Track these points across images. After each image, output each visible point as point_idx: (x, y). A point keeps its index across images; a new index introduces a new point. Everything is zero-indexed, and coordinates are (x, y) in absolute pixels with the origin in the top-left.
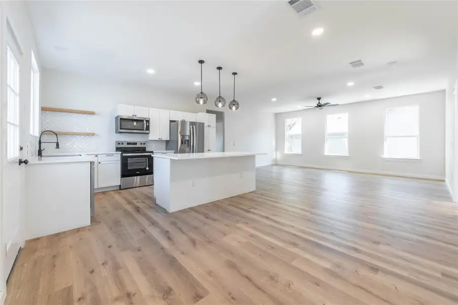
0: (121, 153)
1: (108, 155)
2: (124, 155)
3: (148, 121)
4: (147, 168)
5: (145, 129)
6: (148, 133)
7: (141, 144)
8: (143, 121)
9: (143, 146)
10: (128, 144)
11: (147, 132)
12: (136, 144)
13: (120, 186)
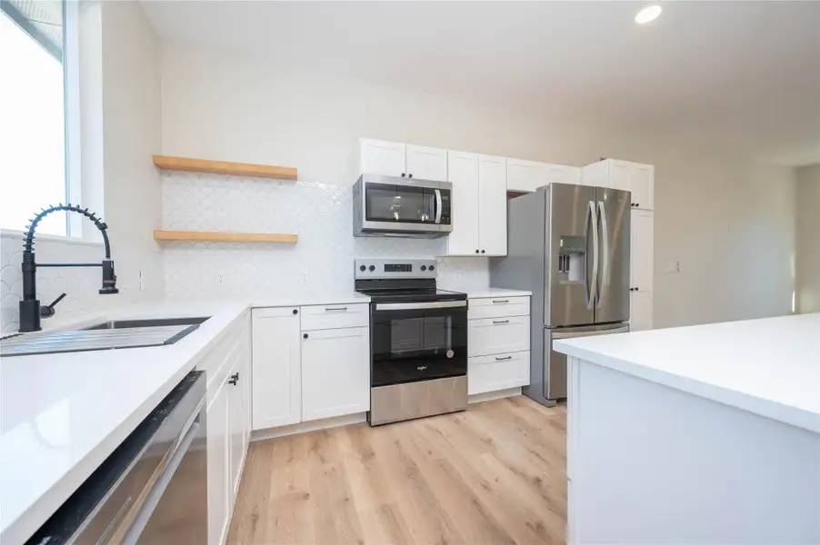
0: (368, 299)
1: (330, 309)
2: (380, 307)
3: (446, 193)
4: (450, 354)
5: (438, 219)
6: (446, 234)
7: (423, 268)
8: (431, 191)
9: (427, 274)
10: (388, 268)
11: (444, 228)
12: (407, 268)
13: (368, 414)
